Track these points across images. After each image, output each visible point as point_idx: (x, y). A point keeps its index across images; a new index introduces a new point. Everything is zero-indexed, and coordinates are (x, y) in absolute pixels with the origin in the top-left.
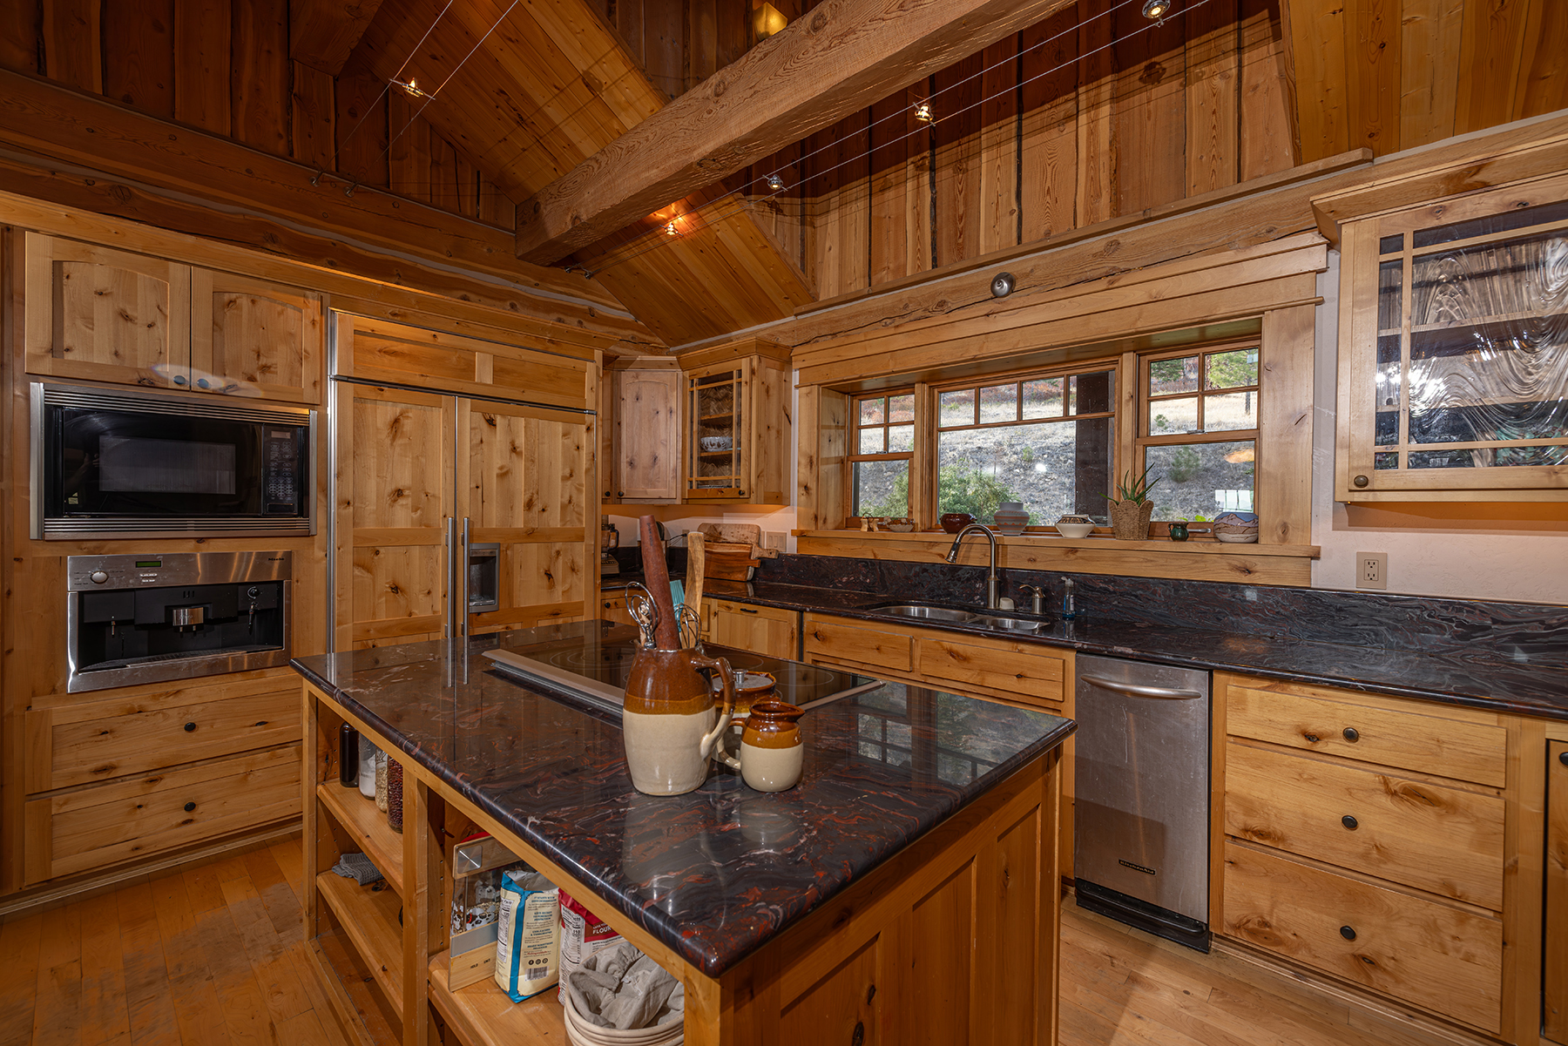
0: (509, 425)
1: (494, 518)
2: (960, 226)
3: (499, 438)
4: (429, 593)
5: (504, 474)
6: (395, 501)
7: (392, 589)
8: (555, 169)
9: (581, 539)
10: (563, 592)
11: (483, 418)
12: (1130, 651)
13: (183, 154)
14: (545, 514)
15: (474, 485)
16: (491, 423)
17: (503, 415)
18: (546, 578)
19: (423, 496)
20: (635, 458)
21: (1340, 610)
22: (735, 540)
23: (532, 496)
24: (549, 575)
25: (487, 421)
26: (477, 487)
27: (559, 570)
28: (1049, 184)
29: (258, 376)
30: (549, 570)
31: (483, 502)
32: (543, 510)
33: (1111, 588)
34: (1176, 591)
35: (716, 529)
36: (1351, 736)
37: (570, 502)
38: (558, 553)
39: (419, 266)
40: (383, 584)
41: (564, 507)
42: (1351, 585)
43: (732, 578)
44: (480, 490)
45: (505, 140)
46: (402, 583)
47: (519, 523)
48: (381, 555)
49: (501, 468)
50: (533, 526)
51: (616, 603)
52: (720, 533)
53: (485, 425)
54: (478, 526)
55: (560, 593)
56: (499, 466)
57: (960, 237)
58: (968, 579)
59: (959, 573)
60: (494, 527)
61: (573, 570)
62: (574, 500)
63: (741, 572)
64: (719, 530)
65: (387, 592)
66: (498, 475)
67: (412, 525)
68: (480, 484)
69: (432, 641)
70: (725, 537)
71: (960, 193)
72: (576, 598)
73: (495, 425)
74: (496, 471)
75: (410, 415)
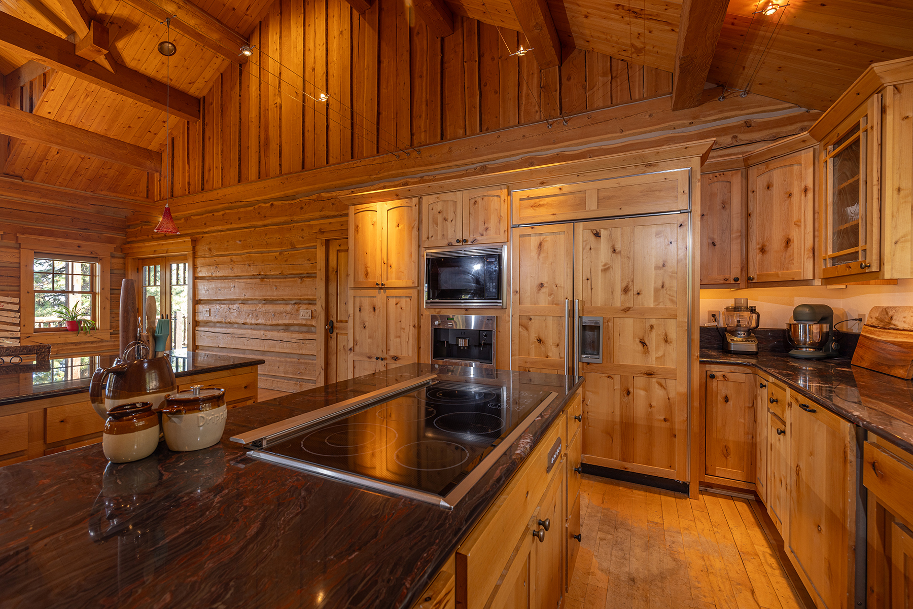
0: (610, 234)
1: (599, 299)
3: (604, 245)
4: (558, 345)
5: (606, 269)
6: (539, 290)
7: (538, 340)
8: (673, 30)
9: (675, 317)
10: (657, 358)
11: (592, 233)
13: (502, 142)
14: (640, 297)
15: (585, 278)
16: (597, 235)
17: (606, 229)
18: (640, 346)
19: (554, 286)
20: (767, 244)
22: (906, 327)
23: (628, 284)
24: (643, 343)
25: (595, 234)
26: (588, 279)
27: (653, 340)
29: (484, 233)
30: (643, 340)
31: (591, 289)
32: (638, 294)
35: (887, 313)
37: (663, 287)
38: (652, 327)
39: (604, 147)
40: (533, 337)
41: (656, 291)
43: (892, 373)
44: (589, 281)
45: (639, 34)
46: (543, 338)
47: (618, 304)
48: (533, 321)
49: (605, 265)
50: (630, 306)
51: (724, 376)
52: (891, 318)
53: (592, 238)
54: (587, 305)
55: (654, 359)
56: (603, 264)
60: (599, 306)
61: (666, 341)
62: (667, 285)
63: (903, 366)
64: (890, 314)
65: (535, 342)
66: (602, 271)
67: (549, 304)
68: (589, 277)
69: (560, 375)
70: (896, 323)
72: (670, 365)
73: (600, 237)
74: (600, 268)
75: (548, 239)
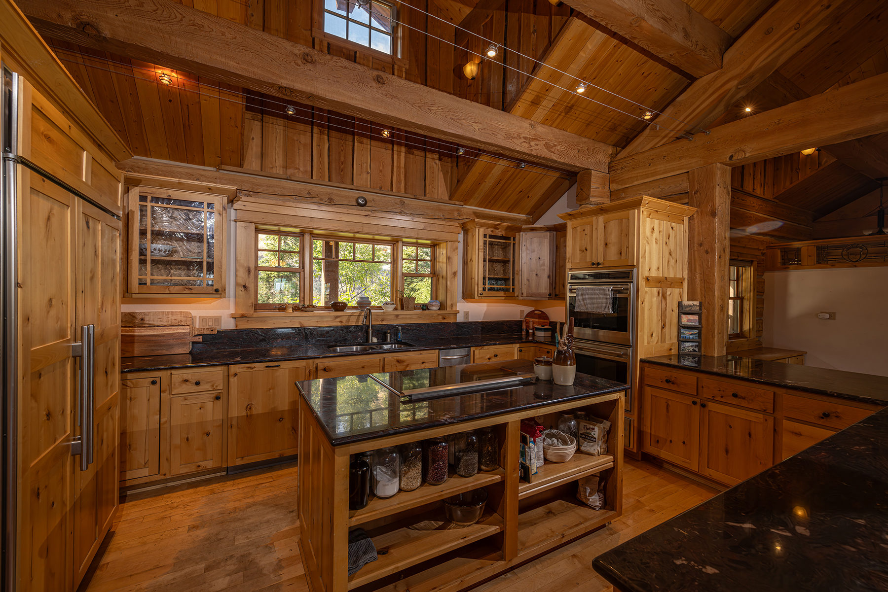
0: (94, 228)
2: (342, 167)
5: (92, 278)
7: (47, 416)
11: (85, 220)
12: (455, 346)
15: (81, 290)
19: (61, 304)
21: (462, 327)
22: (165, 324)
23: (103, 298)
26: (83, 292)
28: (381, 168)
31: (85, 307)
33: (410, 329)
34: (428, 327)
35: (134, 317)
36: (496, 356)
37: (113, 301)
40: (43, 411)
42: (463, 321)
43: (172, 353)
44: (84, 295)
46: (51, 406)
48: (42, 379)
52: (142, 319)
57: (342, 171)
58: (355, 332)
59: (350, 329)
63: (182, 347)
68: (84, 289)
70: (150, 323)
71: (342, 151)
75: (55, 212)
